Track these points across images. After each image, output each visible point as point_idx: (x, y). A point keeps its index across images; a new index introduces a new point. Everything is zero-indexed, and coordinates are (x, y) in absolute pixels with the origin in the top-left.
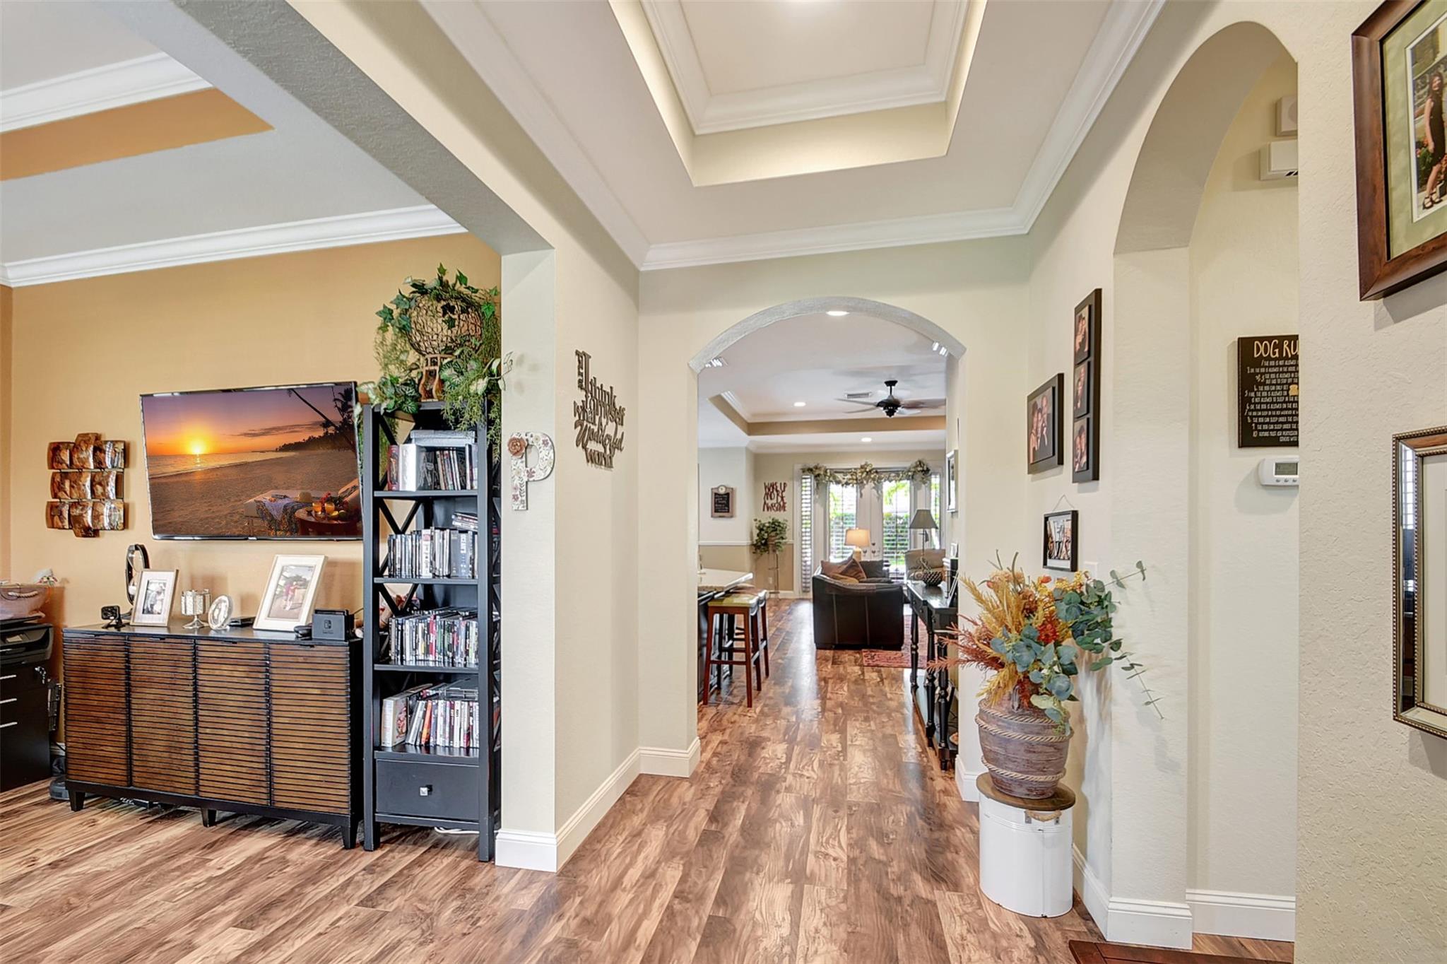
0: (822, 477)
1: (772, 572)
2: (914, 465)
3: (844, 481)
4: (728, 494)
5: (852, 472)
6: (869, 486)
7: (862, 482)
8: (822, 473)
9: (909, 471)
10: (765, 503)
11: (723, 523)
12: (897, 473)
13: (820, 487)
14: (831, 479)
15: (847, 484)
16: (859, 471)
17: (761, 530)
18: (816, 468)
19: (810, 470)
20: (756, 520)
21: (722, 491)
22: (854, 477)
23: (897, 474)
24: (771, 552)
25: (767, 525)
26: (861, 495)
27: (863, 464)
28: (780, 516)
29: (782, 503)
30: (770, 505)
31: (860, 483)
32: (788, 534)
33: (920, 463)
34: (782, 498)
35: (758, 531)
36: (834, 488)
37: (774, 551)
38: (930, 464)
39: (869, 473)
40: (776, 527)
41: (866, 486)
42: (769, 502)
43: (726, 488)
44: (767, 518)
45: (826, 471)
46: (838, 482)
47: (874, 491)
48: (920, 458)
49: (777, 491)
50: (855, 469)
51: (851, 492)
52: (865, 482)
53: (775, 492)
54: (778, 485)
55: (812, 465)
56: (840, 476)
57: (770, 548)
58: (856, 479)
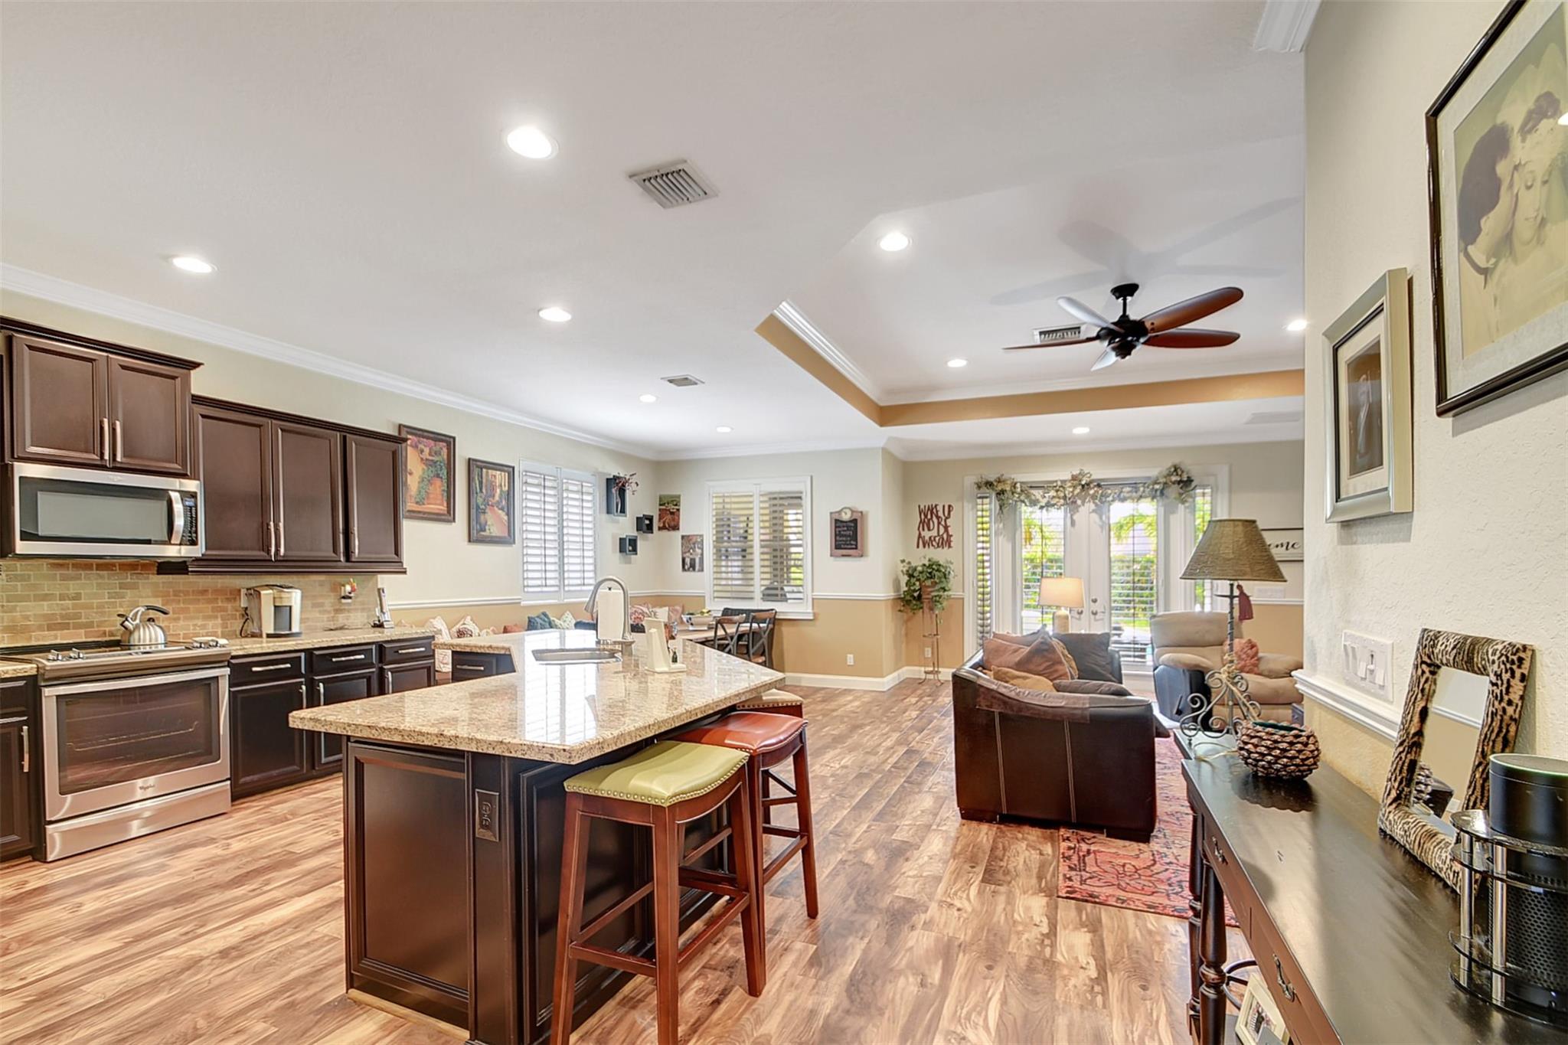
0: (1008, 494)
1: (928, 640)
2: (1165, 473)
3: (1043, 502)
4: (855, 521)
5: (1059, 487)
6: (1086, 509)
7: (1074, 502)
8: (1008, 489)
9: (1156, 483)
10: (920, 536)
11: (847, 565)
12: (1135, 486)
13: (1005, 510)
14: (1022, 498)
15: (1048, 505)
16: (1069, 484)
17: (911, 576)
18: (999, 481)
19: (989, 484)
20: (903, 561)
21: (846, 516)
22: (1062, 495)
23: (1136, 489)
24: (926, 610)
25: (920, 569)
26: (1073, 523)
27: (1076, 472)
28: (940, 555)
29: (945, 536)
30: (927, 538)
31: (1071, 504)
32: (953, 583)
33: (1176, 469)
34: (946, 528)
35: (906, 578)
36: (1026, 511)
37: (931, 609)
38: (1193, 469)
39: (1085, 487)
40: (935, 574)
41: (1082, 509)
42: (926, 534)
43: (853, 512)
44: (920, 558)
45: (1014, 486)
46: (1034, 503)
47: (1095, 516)
48: (1176, 461)
49: (938, 517)
50: (1062, 481)
51: (1056, 518)
52: (1079, 502)
53: (935, 519)
54: (940, 508)
55: (992, 478)
56: (1037, 494)
57: (925, 605)
58: (1065, 497)
